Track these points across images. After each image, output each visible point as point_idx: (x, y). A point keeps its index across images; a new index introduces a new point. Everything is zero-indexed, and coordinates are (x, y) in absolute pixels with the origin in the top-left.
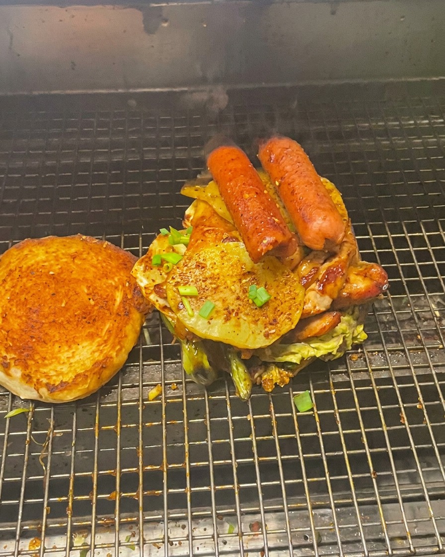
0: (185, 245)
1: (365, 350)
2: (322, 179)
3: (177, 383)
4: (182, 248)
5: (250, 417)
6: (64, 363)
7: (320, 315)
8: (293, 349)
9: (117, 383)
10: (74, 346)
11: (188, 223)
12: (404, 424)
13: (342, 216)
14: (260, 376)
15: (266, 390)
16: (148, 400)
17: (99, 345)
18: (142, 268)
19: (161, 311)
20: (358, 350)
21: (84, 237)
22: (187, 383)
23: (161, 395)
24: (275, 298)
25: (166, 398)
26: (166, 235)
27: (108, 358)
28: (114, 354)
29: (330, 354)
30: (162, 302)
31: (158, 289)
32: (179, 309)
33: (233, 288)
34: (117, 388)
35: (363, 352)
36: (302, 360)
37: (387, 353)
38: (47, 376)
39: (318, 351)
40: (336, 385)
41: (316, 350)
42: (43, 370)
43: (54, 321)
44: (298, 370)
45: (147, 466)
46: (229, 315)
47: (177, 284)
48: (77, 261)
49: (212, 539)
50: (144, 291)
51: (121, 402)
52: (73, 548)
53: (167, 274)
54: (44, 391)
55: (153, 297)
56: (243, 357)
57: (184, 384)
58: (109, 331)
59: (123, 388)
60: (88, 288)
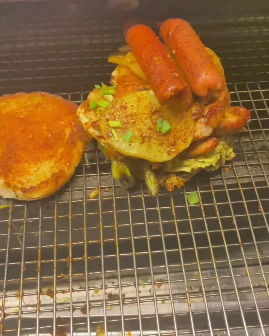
0: (112, 95)
1: (233, 164)
2: (207, 49)
3: (109, 188)
4: (111, 98)
5: (158, 208)
6: (32, 174)
7: (205, 139)
8: (187, 163)
9: (68, 188)
10: (39, 163)
11: (114, 82)
12: (261, 212)
13: (220, 72)
14: (165, 182)
15: (169, 190)
16: (89, 198)
17: (56, 162)
18: (83, 110)
19: (97, 139)
20: (229, 164)
21: (43, 93)
22: (115, 187)
23: (98, 195)
24: (175, 128)
25: (102, 197)
26: (99, 89)
27: (61, 171)
28: (66, 169)
29: (211, 166)
30: (97, 133)
31: (95, 125)
32: (109, 137)
33: (145, 122)
34: (68, 191)
35: (232, 167)
36: (193, 170)
37: (248, 166)
38: (22, 183)
39: (204, 164)
40: (215, 188)
41: (202, 163)
42: (18, 179)
43: (24, 148)
44: (190, 177)
45: (89, 241)
46: (143, 139)
47: (108, 120)
48: (39, 109)
49: (134, 287)
50: (85, 126)
51: (72, 200)
52: (42, 293)
53: (101, 114)
54: (20, 193)
55: (91, 130)
56: (153, 168)
57: (113, 189)
58: (62, 154)
59: (72, 191)
60: (47, 126)
